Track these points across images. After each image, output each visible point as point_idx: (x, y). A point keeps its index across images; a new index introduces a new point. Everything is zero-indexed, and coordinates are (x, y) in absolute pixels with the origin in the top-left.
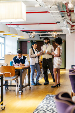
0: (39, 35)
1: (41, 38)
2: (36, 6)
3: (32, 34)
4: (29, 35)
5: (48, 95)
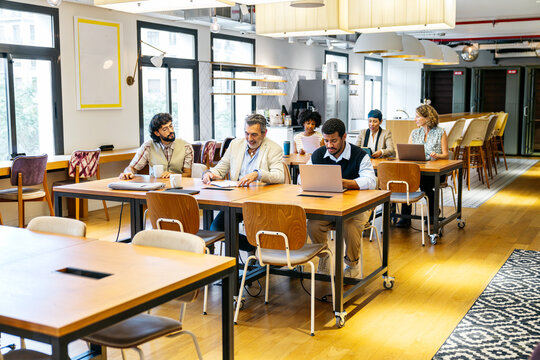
0: (493, 51)
1: (497, 60)
3: (470, 49)
4: (459, 53)
5: (518, 251)
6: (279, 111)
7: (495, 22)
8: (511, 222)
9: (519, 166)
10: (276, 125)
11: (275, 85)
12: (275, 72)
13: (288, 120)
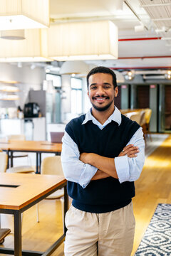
0: (142, 75)
1: (144, 80)
2: (137, 28)
3: (130, 74)
4: (124, 76)
5: (160, 205)
6: (15, 109)
7: (143, 58)
8: (155, 181)
9: (158, 139)
10: (13, 118)
11: (13, 93)
12: (13, 85)
13: (21, 115)
